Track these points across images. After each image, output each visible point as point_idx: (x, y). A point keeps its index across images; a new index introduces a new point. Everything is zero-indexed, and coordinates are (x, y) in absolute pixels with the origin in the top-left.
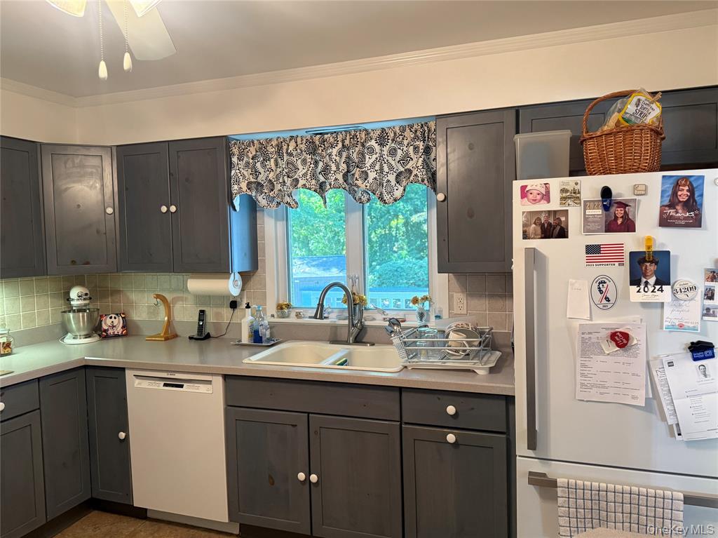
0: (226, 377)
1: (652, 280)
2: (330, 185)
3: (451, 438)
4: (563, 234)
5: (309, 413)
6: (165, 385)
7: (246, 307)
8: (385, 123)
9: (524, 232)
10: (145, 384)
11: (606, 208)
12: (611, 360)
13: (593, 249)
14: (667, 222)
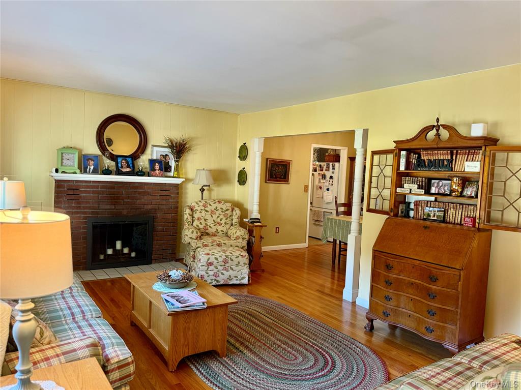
12: (319, 191)
13: (319, 174)
14: (326, 170)
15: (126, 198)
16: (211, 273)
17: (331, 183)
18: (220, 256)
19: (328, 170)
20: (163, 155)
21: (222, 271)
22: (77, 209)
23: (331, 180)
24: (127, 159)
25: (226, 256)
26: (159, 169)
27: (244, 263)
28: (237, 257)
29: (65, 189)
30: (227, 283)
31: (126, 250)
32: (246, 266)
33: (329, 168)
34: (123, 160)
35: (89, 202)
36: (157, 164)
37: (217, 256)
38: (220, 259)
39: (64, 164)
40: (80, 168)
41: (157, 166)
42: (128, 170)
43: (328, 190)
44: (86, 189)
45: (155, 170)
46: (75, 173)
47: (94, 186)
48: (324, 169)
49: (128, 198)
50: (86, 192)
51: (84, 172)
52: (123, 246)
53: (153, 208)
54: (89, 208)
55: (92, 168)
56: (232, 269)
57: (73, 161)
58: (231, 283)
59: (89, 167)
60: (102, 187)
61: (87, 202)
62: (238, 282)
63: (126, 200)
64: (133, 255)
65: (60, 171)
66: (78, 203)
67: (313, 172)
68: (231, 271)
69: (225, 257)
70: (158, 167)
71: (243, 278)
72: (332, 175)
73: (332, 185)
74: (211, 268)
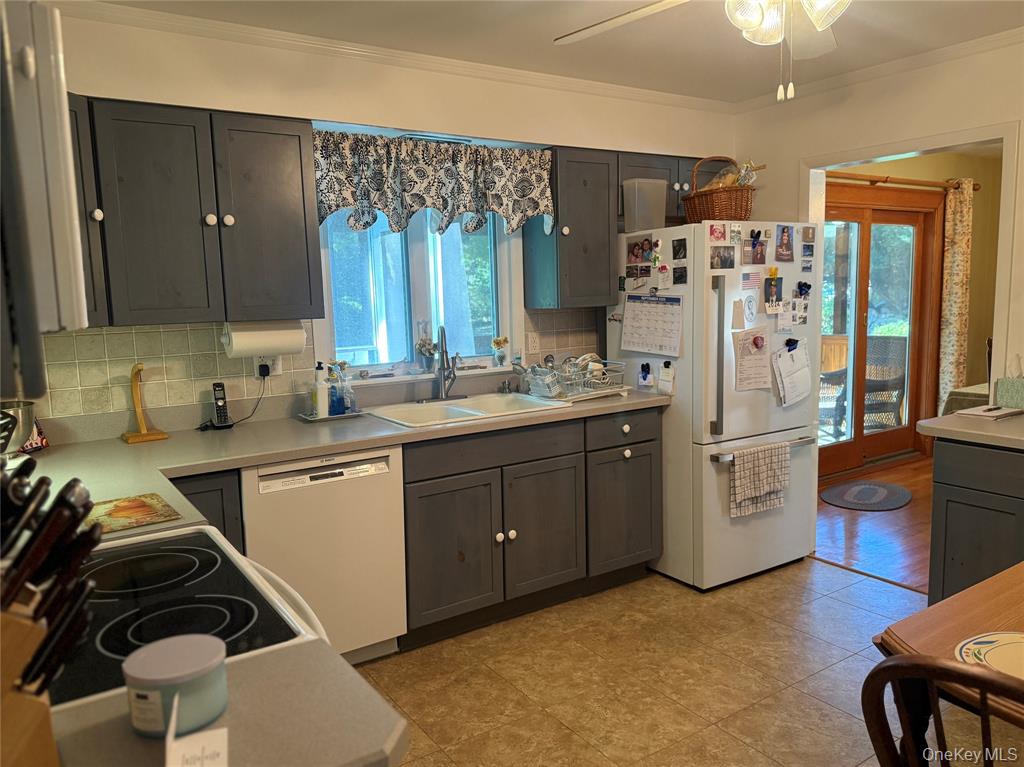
0: (404, 446)
1: (774, 298)
2: (465, 207)
3: (628, 453)
4: (731, 265)
5: (501, 467)
6: (312, 479)
7: (317, 368)
8: (505, 143)
9: (712, 263)
10: (277, 485)
11: (754, 245)
12: (754, 358)
13: (746, 277)
14: (779, 258)
17: (800, 313)
19: (791, 259)
23: (800, 301)
33: (789, 246)
43: (791, 344)
48: (770, 250)
67: (719, 272)
72: (806, 278)
73: (805, 321)
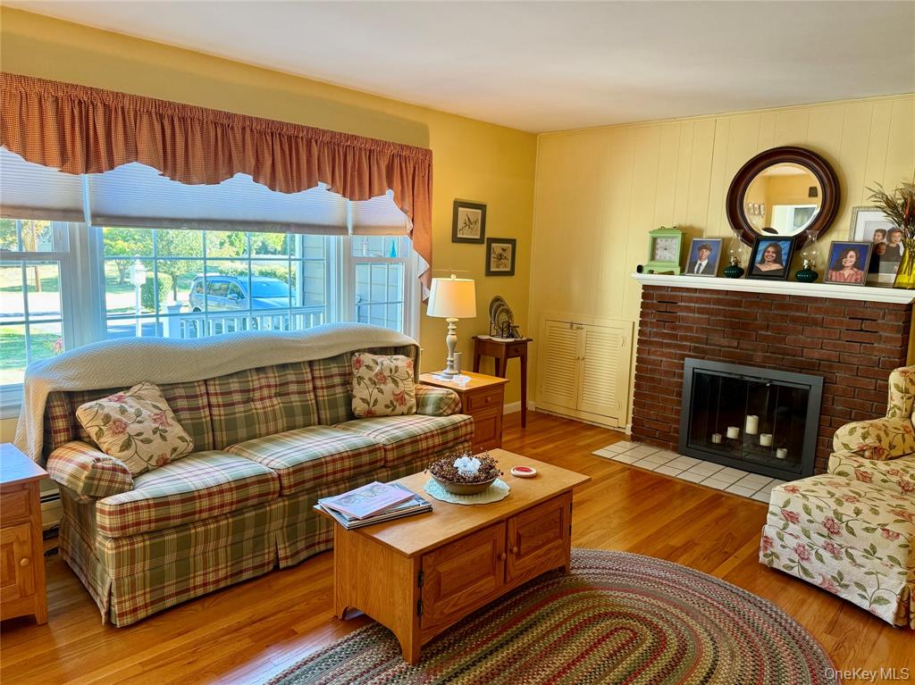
15: (761, 329)
16: (791, 542)
18: (818, 507)
20: (883, 232)
21: (821, 551)
22: (670, 339)
24: (780, 243)
25: (835, 512)
26: (855, 266)
27: (891, 558)
28: (867, 529)
29: (655, 302)
30: (833, 591)
31: (765, 440)
32: (897, 569)
34: (770, 245)
35: (691, 329)
36: (852, 253)
37: (813, 502)
38: (819, 517)
39: (657, 257)
40: (682, 263)
41: (851, 258)
42: (775, 267)
44: (687, 304)
45: (842, 267)
46: (671, 273)
47: (701, 298)
49: (767, 328)
50: (688, 309)
51: (688, 272)
52: (761, 429)
53: (825, 357)
54: (691, 339)
55: (704, 263)
56: (850, 556)
57: (671, 251)
58: (843, 596)
59: (699, 262)
60: (718, 302)
61: (690, 329)
62: (865, 605)
63: (763, 332)
64: (780, 454)
65: (646, 270)
66: (673, 329)
68: (846, 560)
69: (831, 515)
70: (854, 260)
71: (879, 600)
74: (792, 527)
